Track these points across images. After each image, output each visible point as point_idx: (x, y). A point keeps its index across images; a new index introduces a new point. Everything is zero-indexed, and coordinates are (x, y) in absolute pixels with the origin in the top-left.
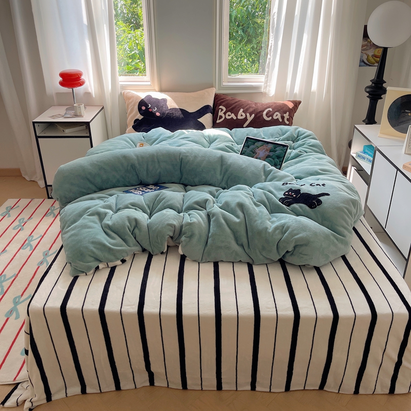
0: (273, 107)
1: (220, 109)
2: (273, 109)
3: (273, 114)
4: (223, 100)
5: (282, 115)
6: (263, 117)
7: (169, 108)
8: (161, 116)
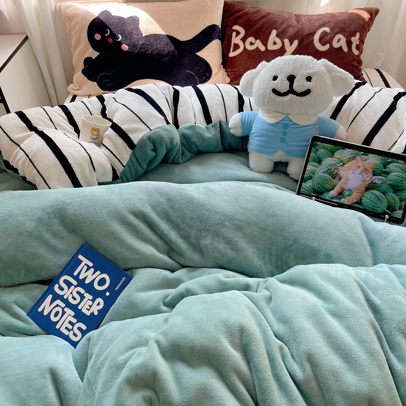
0: (331, 24)
1: (234, 30)
2: (331, 29)
3: (332, 39)
4: (238, 14)
5: (348, 40)
6: (314, 46)
7: (144, 35)
8: (131, 50)
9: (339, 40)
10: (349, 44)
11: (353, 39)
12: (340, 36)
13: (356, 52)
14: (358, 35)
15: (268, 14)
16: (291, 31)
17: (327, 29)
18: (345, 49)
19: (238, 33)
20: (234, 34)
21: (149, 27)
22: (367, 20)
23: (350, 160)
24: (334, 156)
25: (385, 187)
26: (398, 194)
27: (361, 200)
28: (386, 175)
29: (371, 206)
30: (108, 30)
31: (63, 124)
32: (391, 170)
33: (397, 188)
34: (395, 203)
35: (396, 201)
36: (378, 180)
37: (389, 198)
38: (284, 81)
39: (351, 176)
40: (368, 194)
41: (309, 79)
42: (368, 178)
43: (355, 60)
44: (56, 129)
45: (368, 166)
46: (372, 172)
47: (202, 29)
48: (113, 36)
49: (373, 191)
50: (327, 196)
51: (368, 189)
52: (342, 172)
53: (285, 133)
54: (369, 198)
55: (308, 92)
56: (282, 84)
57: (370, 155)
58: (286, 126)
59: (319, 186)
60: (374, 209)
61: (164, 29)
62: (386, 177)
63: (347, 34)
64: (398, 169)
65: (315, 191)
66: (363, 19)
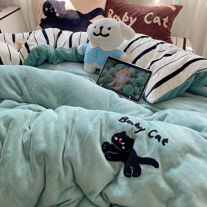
0: (155, 11)
1: (109, 11)
2: (154, 14)
3: (153, 18)
4: (112, 4)
5: (162, 19)
6: (144, 21)
7: (66, 10)
8: (60, 16)
9: (157, 19)
10: (162, 22)
11: (164, 19)
12: (157, 17)
13: (166, 26)
14: (167, 18)
15: (126, 5)
16: (135, 13)
17: (152, 14)
18: (160, 24)
19: (111, 13)
20: (109, 13)
21: (69, 7)
22: (174, 11)
23: (122, 69)
24: (116, 67)
25: (134, 84)
26: (139, 87)
27: (122, 89)
28: (136, 78)
29: (126, 92)
30: (51, 6)
31: (10, 41)
32: (139, 76)
33: (139, 84)
34: (137, 91)
35: (138, 91)
36: (132, 80)
37: (135, 89)
38: (98, 29)
39: (121, 77)
40: (126, 86)
41: (109, 29)
42: (128, 78)
43: (165, 30)
44: (5, 42)
45: (129, 73)
46: (130, 76)
47: (94, 9)
48: (53, 9)
49: (128, 85)
50: (109, 85)
51: (127, 84)
52: (117, 75)
53: (97, 54)
54: (126, 88)
55: (108, 35)
56: (97, 30)
57: (131, 68)
58: (98, 50)
59: (106, 80)
60: (127, 94)
61: (76, 8)
62: (136, 79)
63: (161, 17)
64: (142, 76)
65: (104, 82)
66: (172, 10)
